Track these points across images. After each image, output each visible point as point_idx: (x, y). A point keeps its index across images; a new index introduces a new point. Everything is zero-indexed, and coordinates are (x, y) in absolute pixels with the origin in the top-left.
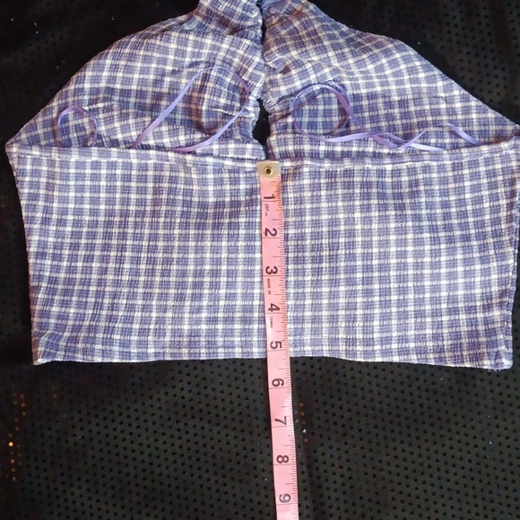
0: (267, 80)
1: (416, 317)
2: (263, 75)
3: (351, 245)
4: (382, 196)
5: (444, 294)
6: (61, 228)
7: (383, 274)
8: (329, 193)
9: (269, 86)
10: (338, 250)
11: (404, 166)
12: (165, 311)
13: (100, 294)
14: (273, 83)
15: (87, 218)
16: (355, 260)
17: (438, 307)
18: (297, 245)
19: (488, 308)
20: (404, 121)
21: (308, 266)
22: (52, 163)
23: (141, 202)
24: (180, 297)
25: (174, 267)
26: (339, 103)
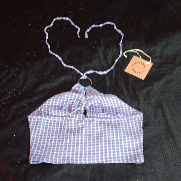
0: (86, 102)
1: (121, 152)
3: (105, 136)
4: (112, 125)
5: (127, 147)
6: (38, 134)
7: (113, 142)
8: (100, 125)
10: (102, 137)
12: (62, 152)
13: (46, 148)
15: (44, 132)
16: (106, 139)
17: (126, 150)
19: (137, 149)
20: (116, 112)
21: (96, 141)
22: (38, 119)
23: (57, 129)
24: (65, 149)
25: (64, 142)
26: (102, 108)
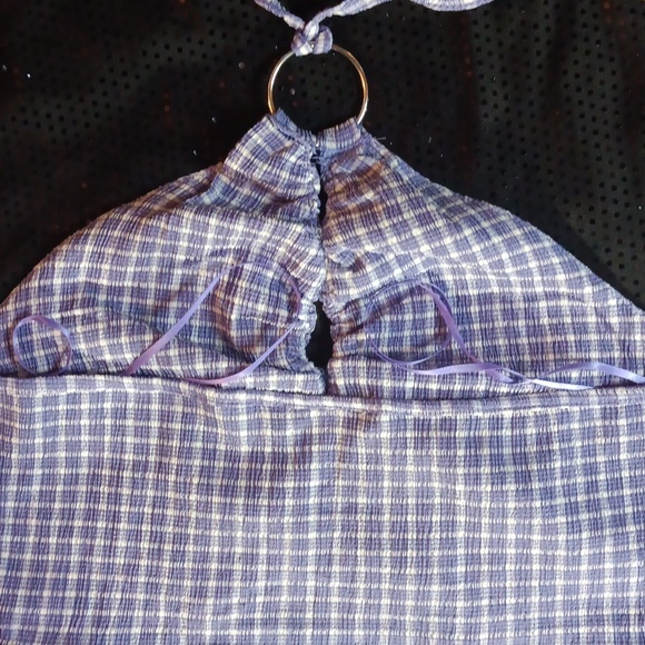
0: (329, 277)
1: (541, 628)
2: (323, 271)
3: (450, 526)
4: (497, 460)
5: (584, 596)
6: (25, 488)
7: (495, 569)
8: (419, 453)
9: (331, 287)
10: (430, 532)
11: (530, 413)
12: (178, 610)
13: (82, 585)
14: (338, 284)
15: (62, 471)
16: (455, 548)
17: (574, 613)
18: (371, 521)
20: (533, 340)
21: (387, 553)
22: (7, 400)
23: (141, 449)
24: (200, 593)
25: (190, 548)
26: (436, 309)
